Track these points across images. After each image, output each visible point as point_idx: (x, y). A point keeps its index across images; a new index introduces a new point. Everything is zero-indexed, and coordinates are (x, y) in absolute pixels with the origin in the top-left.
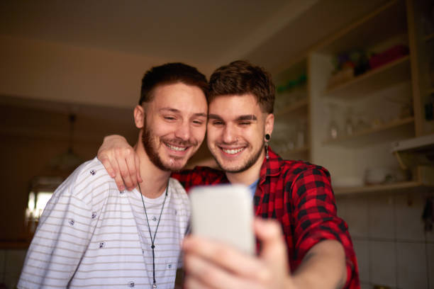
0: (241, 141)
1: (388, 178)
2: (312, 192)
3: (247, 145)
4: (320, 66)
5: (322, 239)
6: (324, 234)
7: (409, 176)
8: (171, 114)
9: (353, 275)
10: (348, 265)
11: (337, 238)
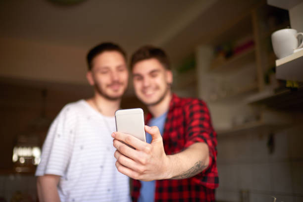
0: (154, 86)
1: (246, 121)
2: (197, 116)
3: (157, 88)
4: (204, 55)
5: (196, 141)
6: (198, 139)
7: (258, 118)
8: (105, 70)
9: (213, 162)
10: (210, 156)
11: (205, 141)
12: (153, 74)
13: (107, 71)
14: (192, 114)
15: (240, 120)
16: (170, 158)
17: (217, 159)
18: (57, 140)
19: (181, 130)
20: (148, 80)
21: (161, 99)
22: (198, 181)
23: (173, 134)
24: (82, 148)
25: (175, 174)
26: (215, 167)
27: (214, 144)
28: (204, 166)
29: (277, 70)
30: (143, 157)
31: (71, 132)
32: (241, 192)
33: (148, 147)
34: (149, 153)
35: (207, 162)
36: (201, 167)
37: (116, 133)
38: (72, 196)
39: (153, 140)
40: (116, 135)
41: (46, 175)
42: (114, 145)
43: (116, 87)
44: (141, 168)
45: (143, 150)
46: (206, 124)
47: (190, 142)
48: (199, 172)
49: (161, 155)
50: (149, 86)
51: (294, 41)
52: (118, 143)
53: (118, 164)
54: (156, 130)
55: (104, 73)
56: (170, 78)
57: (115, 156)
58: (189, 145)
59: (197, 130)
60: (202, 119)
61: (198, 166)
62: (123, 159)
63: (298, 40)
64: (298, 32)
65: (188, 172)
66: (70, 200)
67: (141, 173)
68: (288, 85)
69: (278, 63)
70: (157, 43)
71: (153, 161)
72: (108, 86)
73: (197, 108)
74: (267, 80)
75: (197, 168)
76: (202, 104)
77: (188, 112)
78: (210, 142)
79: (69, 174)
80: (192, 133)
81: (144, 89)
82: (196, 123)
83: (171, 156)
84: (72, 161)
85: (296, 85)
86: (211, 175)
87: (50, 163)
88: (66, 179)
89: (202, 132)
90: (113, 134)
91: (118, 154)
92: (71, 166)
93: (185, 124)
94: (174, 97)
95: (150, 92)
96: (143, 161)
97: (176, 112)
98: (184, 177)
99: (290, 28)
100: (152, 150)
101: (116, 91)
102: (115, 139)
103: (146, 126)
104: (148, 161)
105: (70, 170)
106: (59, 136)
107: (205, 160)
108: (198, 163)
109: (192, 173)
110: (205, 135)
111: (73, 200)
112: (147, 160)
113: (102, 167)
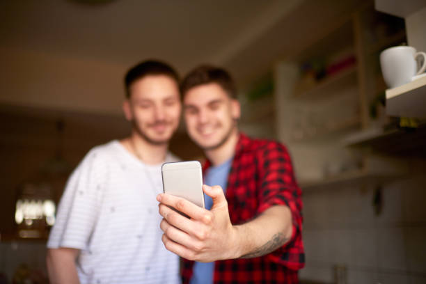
0: (213, 122)
1: (344, 170)
2: (274, 166)
3: (219, 125)
5: (274, 204)
6: (276, 201)
7: (360, 165)
9: (297, 233)
10: (294, 225)
11: (286, 203)
12: (213, 105)
13: (149, 104)
14: (267, 164)
15: (335, 168)
16: (237, 229)
17: (302, 227)
18: (78, 198)
19: (252, 186)
20: (206, 115)
21: (224, 141)
22: (276, 260)
23: (241, 191)
24: (113, 210)
25: (245, 252)
26: (300, 239)
27: (299, 207)
28: (285, 239)
29: (388, 104)
30: (200, 230)
31: (98, 188)
32: (335, 268)
33: (208, 215)
34: (208, 224)
35: (289, 234)
36: (280, 240)
37: (163, 195)
38: (97, 276)
39: (215, 206)
40: (162, 198)
41: (62, 248)
42: (160, 213)
43: (160, 128)
44: (198, 245)
45: (201, 220)
46: (287, 178)
47: (266, 205)
48: (278, 247)
49: (226, 226)
50: (207, 123)
51: (412, 64)
52: (166, 210)
53: (165, 239)
54: (218, 191)
55: (145, 107)
56: (236, 111)
57: (161, 227)
58: (265, 209)
59: (274, 187)
60: (281, 171)
61: (277, 239)
62: (174, 233)
63: (418, 63)
64: (418, 51)
65: (263, 248)
66: (94, 282)
67: (198, 252)
68: (403, 123)
69: (390, 94)
70: (217, 61)
71: (214, 235)
72: (150, 125)
73: (274, 155)
74: (374, 113)
75: (275, 242)
76: (281, 149)
77: (262, 160)
78: (293, 205)
79: (93, 246)
80: (268, 192)
81: (200, 127)
82: (273, 176)
83: (239, 227)
84: (98, 229)
85: (413, 124)
86: (294, 251)
87: (69, 231)
88: (90, 253)
89: (282, 190)
90: (159, 197)
91: (165, 225)
92: (96, 234)
93: (258, 177)
94: (242, 138)
95: (208, 130)
96: (201, 235)
97: (245, 159)
98: (258, 255)
99: (407, 45)
100: (213, 219)
101: (161, 133)
102: (161, 204)
103: (205, 186)
104: (208, 235)
105: (95, 240)
106: (81, 193)
107: (285, 231)
108: (277, 236)
109: (269, 249)
110: (287, 194)
111: (99, 282)
112: (206, 233)
113: (140, 237)
